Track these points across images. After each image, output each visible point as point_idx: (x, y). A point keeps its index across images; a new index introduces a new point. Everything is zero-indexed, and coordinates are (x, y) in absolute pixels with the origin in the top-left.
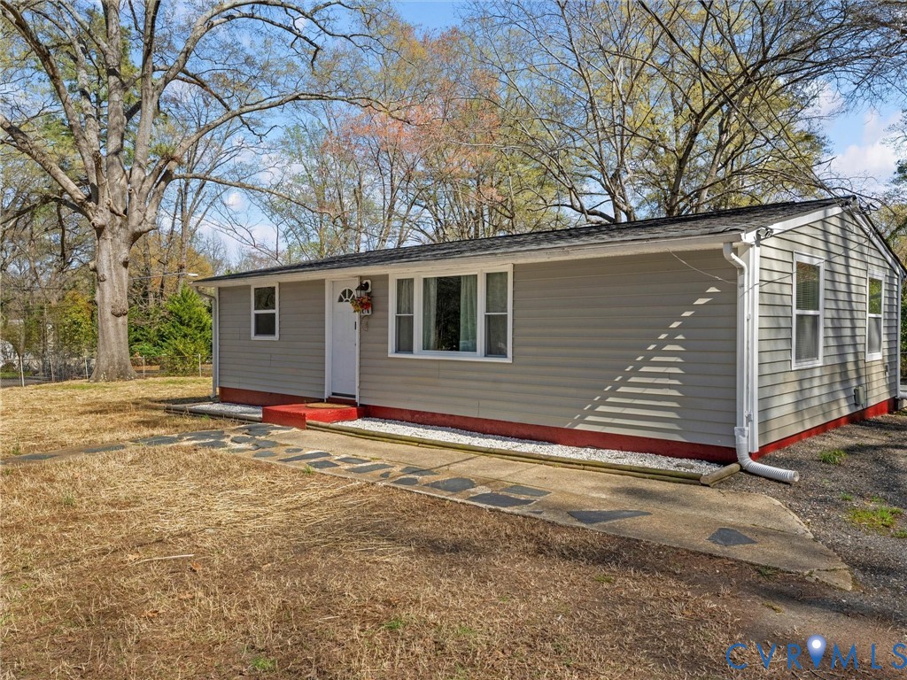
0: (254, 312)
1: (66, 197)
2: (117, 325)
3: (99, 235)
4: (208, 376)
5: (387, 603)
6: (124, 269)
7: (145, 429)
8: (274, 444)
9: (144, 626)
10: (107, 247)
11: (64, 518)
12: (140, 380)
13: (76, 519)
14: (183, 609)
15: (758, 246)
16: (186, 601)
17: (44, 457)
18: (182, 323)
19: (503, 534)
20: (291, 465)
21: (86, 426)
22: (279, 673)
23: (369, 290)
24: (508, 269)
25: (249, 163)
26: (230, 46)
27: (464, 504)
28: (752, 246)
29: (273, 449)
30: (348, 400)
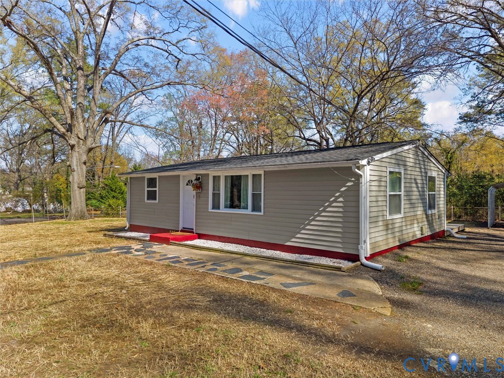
0: (146, 189)
1: (56, 130)
2: (80, 193)
3: (72, 149)
4: (124, 217)
5: (197, 321)
6: (84, 166)
7: (95, 245)
8: (155, 252)
9: (96, 330)
10: (75, 155)
11: (60, 286)
12: (91, 220)
13: (65, 287)
14: (113, 324)
15: (369, 165)
16: (114, 321)
17: (49, 259)
18: (112, 190)
19: (251, 293)
20: (161, 262)
21: (66, 243)
22: (151, 348)
23: (200, 180)
24: (262, 172)
25: (146, 112)
26: (137, 58)
27: (236, 280)
28: (366, 165)
29: (154, 255)
30: (190, 231)
